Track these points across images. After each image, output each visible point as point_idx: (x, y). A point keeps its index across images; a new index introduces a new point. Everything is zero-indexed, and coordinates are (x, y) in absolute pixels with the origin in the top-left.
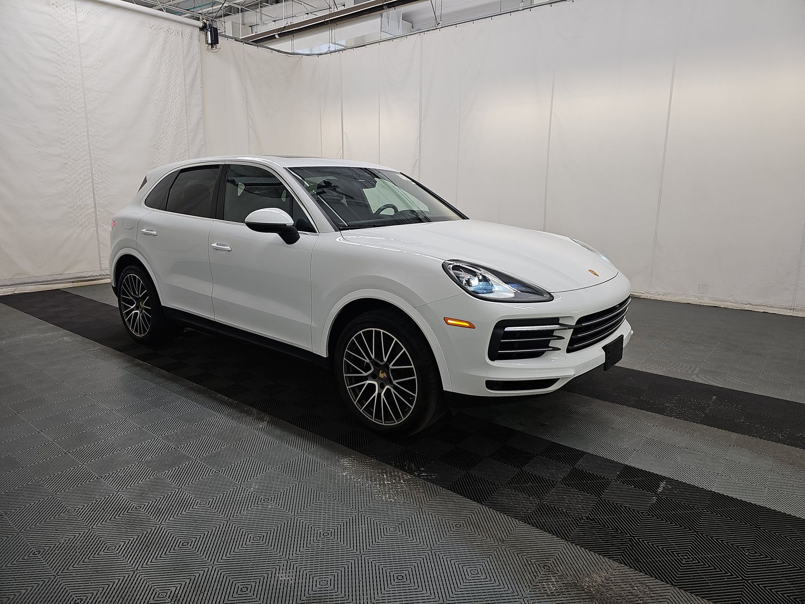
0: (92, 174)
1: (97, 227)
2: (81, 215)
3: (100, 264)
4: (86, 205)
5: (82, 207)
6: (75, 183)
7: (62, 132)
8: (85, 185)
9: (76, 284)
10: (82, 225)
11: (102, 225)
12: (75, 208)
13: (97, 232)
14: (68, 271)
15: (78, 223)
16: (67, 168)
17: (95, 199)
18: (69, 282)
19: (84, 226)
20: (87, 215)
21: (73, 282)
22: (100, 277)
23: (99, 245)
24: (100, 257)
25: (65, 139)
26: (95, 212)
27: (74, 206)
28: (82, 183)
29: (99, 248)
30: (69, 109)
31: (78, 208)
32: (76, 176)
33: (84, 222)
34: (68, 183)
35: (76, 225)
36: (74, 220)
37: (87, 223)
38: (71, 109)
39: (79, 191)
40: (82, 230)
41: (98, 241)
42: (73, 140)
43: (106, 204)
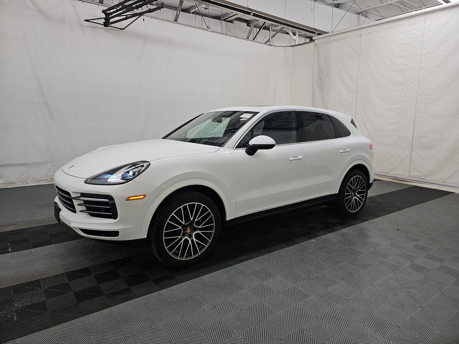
0: (415, 119)
1: (412, 150)
2: (403, 142)
3: (410, 172)
4: (408, 137)
5: (405, 137)
6: (404, 124)
7: (402, 96)
8: (409, 125)
9: (394, 181)
10: (403, 148)
11: (415, 149)
12: (401, 138)
13: (411, 153)
14: (391, 173)
15: (401, 146)
16: (401, 116)
17: (413, 133)
18: (391, 179)
19: (404, 148)
20: (407, 143)
21: (393, 179)
22: (407, 180)
23: (410, 161)
24: (410, 169)
25: (403, 100)
26: (412, 141)
27: (400, 137)
28: (408, 124)
29: (410, 163)
30: (409, 82)
31: (402, 138)
32: (405, 120)
33: (405, 147)
34: (400, 124)
35: (399, 147)
36: (399, 145)
37: (406, 148)
38: (410, 82)
39: (405, 128)
40: (403, 151)
41: (411, 159)
42: (407, 99)
43: (420, 137)
